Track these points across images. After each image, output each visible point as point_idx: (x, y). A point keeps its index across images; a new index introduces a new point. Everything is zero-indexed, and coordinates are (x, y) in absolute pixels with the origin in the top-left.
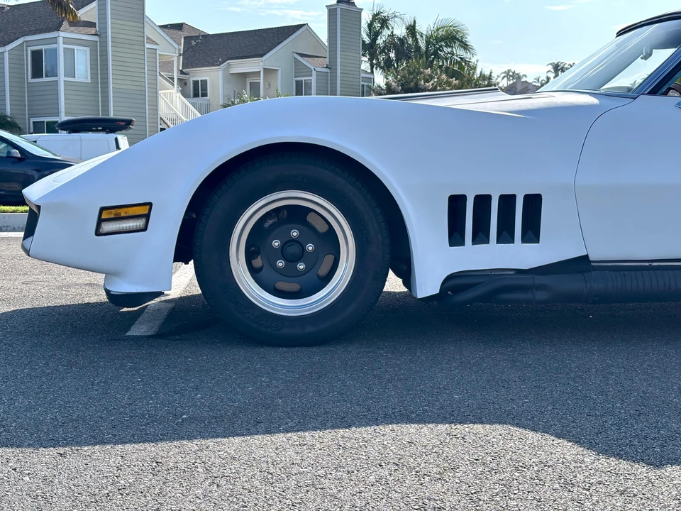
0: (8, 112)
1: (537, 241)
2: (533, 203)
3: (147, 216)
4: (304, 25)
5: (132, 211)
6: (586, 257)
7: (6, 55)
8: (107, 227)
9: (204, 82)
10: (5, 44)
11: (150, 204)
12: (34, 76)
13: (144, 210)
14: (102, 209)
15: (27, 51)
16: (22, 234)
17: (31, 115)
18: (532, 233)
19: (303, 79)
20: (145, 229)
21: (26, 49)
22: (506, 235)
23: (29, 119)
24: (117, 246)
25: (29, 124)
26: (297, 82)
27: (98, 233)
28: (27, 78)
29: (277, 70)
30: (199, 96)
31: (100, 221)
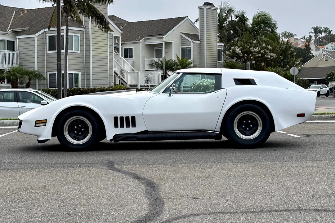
0: (36, 69)
1: (135, 127)
2: (133, 118)
3: (46, 123)
4: (185, 17)
5: (43, 122)
6: (147, 130)
7: (36, 39)
8: (37, 125)
9: (131, 50)
10: (35, 33)
11: (47, 120)
12: (50, 50)
13: (45, 121)
14: (36, 121)
15: (46, 36)
16: (18, 127)
17: (48, 70)
18: (134, 125)
19: (186, 47)
20: (45, 125)
21: (46, 35)
22: (128, 126)
23: (47, 73)
24: (40, 129)
25: (47, 75)
26: (182, 49)
27: (35, 126)
28: (46, 51)
29: (172, 42)
30: (127, 57)
31: (36, 124)
